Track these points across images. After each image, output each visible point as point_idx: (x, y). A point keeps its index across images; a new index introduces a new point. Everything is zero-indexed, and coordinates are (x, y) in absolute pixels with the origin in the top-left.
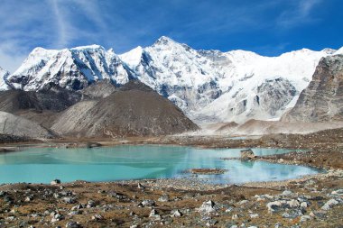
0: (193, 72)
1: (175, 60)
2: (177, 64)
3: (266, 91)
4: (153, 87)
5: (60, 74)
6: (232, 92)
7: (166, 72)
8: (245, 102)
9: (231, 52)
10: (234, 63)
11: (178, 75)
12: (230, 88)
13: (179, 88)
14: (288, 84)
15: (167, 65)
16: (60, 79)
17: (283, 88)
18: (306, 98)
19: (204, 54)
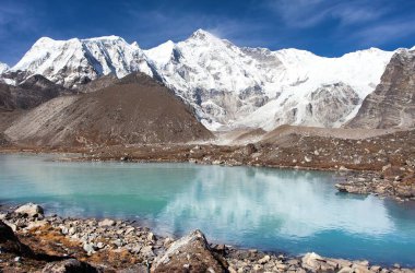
0: (234, 73)
1: (213, 59)
2: (216, 64)
3: (322, 98)
4: (185, 90)
5: (65, 69)
6: (281, 99)
7: (202, 73)
8: (295, 111)
9: (282, 51)
10: (285, 64)
11: (216, 77)
12: (279, 94)
13: (217, 93)
14: (349, 91)
15: (202, 65)
16: (65, 76)
17: (344, 96)
18: (371, 106)
19: (249, 53)
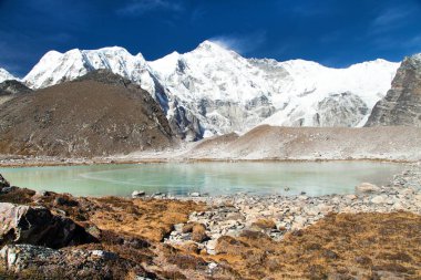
0: (241, 84)
1: (219, 69)
2: (221, 75)
3: (329, 108)
4: (189, 101)
6: (288, 109)
7: (208, 83)
8: (301, 121)
9: (290, 62)
10: (292, 75)
11: (222, 88)
12: (286, 104)
13: (222, 103)
14: (357, 100)
15: (208, 76)
17: (352, 105)
18: (381, 113)
19: (256, 64)
